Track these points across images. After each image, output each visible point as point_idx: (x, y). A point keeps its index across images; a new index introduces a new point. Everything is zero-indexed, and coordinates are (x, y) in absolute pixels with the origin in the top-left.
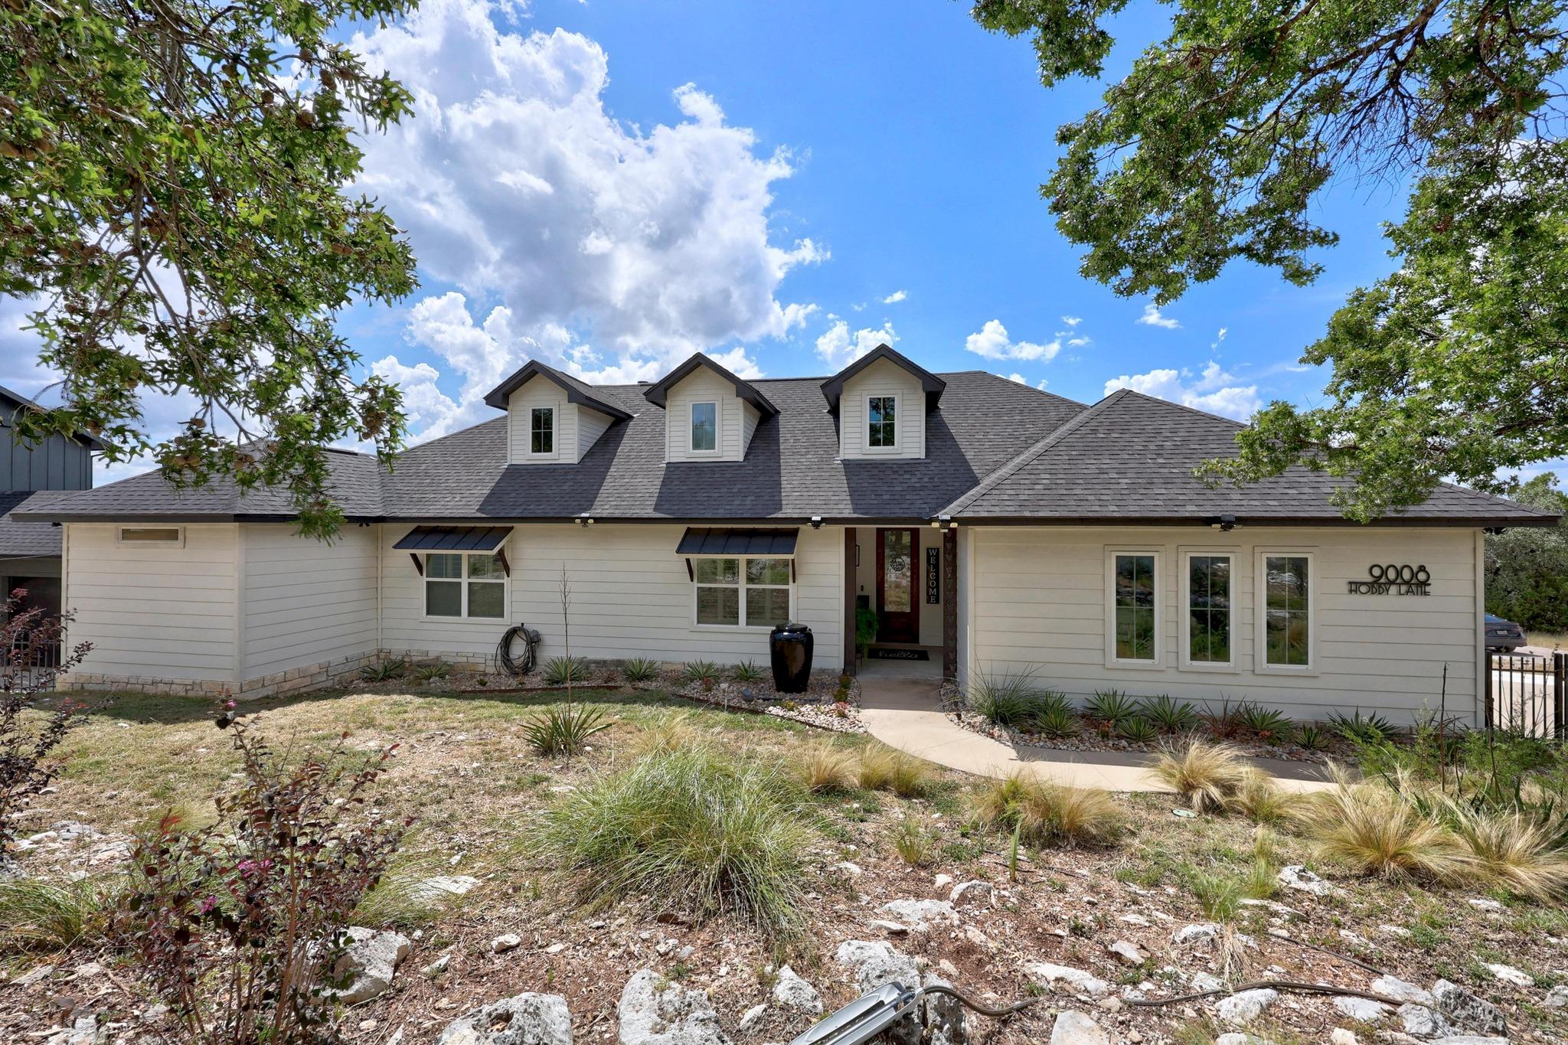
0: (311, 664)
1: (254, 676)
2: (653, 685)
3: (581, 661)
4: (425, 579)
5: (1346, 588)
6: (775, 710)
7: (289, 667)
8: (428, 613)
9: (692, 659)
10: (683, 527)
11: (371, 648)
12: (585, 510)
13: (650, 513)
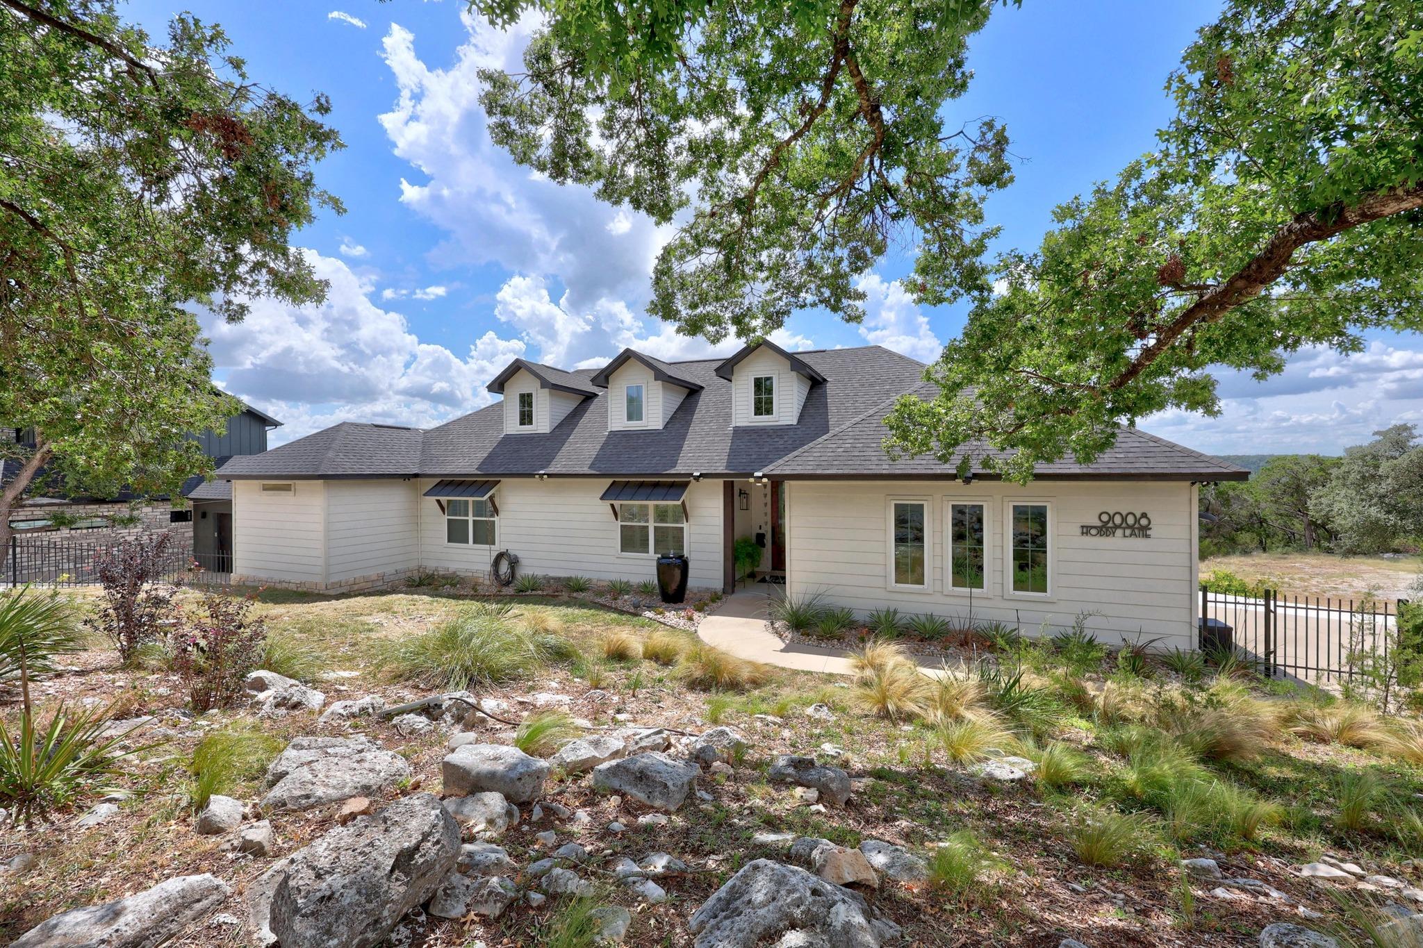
0: (372, 574)
1: (335, 579)
2: (581, 595)
3: (544, 577)
4: (446, 517)
5: (1079, 531)
6: (648, 614)
7: (358, 575)
8: (449, 541)
9: (614, 577)
10: (610, 481)
11: (413, 565)
12: (542, 468)
13: (586, 470)
